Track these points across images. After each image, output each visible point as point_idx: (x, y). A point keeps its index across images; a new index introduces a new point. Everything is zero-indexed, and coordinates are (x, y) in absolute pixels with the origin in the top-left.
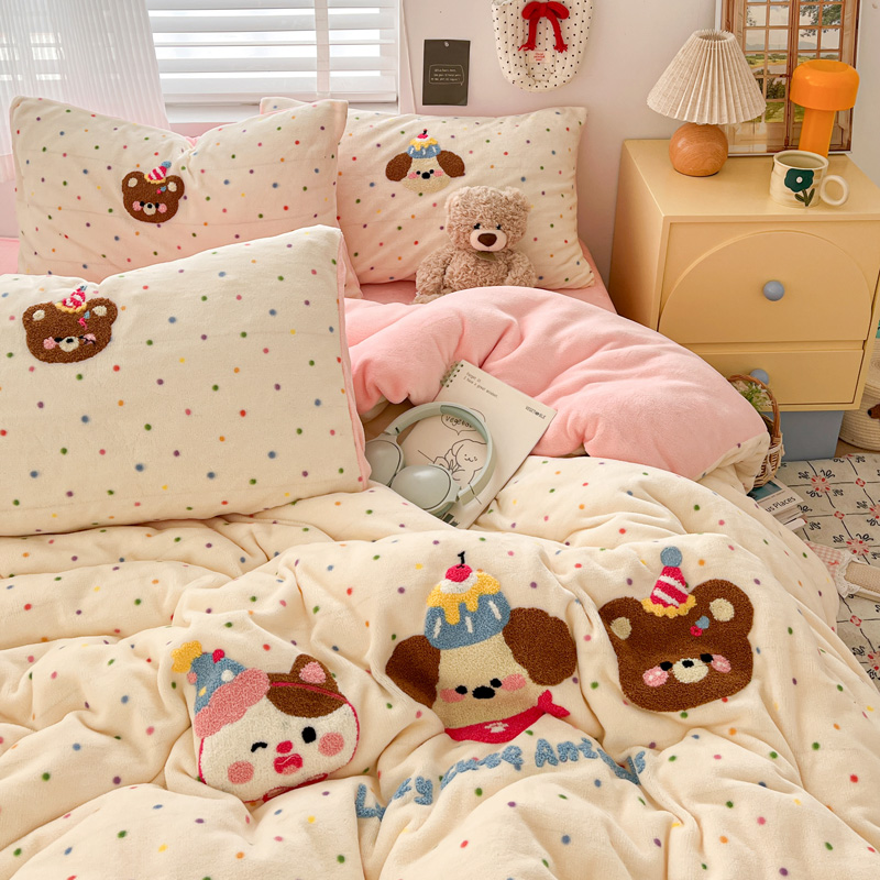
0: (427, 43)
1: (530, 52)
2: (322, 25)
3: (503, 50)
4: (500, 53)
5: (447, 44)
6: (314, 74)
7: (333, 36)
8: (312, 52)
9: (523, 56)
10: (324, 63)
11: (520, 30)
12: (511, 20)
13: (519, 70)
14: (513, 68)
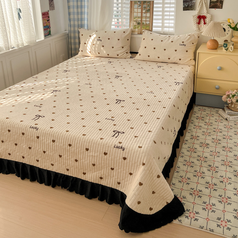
1: (199, 25)
2: (163, 19)
4: (193, 25)
6: (160, 29)
7: (166, 21)
8: (161, 25)
10: (163, 27)
11: (197, 21)
12: (195, 19)
13: (197, 28)
14: (195, 27)
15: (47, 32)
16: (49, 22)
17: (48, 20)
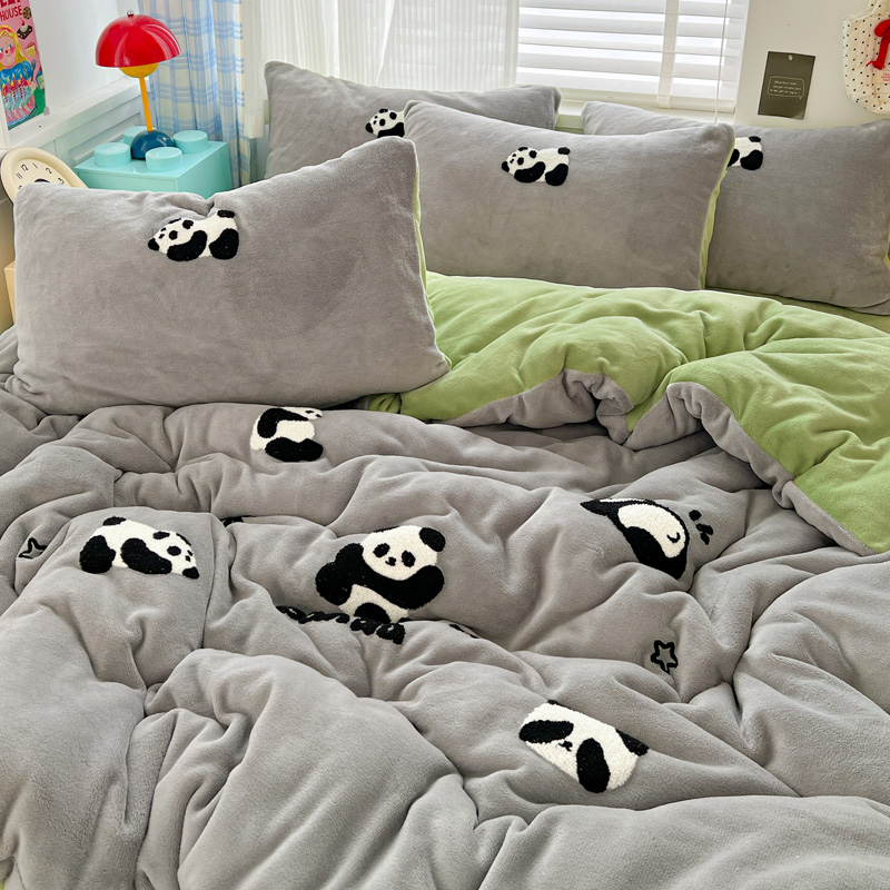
0: (770, 54)
1: (879, 73)
2: (670, 31)
3: (850, 66)
4: (846, 71)
5: (791, 58)
6: (656, 79)
7: (681, 42)
9: (871, 76)
10: (667, 69)
11: (871, 47)
12: (862, 37)
13: (865, 89)
14: (858, 86)
15: (23, 101)
16: (34, 44)
17: (24, 29)
